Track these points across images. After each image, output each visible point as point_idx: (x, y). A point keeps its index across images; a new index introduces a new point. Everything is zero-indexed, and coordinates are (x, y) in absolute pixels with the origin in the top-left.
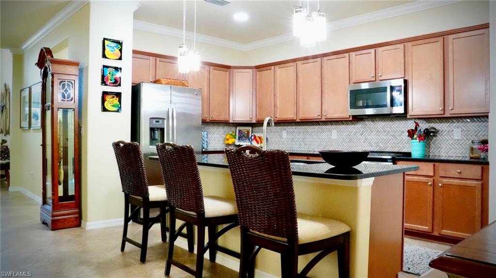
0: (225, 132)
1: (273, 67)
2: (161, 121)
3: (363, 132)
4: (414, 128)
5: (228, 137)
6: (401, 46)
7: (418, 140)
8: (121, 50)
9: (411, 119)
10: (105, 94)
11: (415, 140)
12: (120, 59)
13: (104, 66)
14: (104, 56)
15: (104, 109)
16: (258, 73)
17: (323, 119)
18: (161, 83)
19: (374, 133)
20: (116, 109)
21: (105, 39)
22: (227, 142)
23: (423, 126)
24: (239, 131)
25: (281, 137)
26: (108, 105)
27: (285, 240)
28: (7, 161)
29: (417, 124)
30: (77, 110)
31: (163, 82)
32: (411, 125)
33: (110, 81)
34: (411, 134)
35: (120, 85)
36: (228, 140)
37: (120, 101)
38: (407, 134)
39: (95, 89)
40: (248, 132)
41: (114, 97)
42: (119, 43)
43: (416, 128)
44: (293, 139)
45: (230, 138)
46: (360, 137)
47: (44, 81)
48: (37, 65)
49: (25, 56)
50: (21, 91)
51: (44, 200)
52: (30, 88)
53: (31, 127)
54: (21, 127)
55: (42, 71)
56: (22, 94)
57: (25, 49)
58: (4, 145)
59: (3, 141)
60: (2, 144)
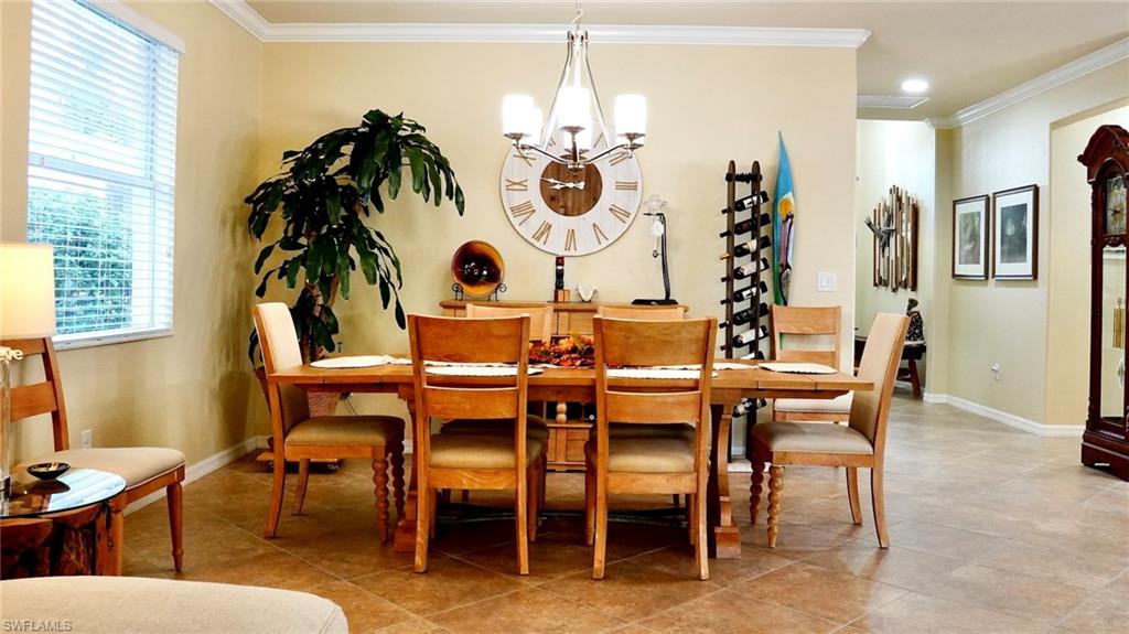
28: (919, 342)
47: (1100, 190)
48: (1080, 158)
49: (965, 132)
50: (955, 203)
51: (1095, 421)
52: (988, 198)
53: (994, 276)
54: (954, 276)
55: (1096, 170)
56: (962, 209)
57: (965, 117)
58: (914, 309)
59: (913, 303)
60: (909, 308)
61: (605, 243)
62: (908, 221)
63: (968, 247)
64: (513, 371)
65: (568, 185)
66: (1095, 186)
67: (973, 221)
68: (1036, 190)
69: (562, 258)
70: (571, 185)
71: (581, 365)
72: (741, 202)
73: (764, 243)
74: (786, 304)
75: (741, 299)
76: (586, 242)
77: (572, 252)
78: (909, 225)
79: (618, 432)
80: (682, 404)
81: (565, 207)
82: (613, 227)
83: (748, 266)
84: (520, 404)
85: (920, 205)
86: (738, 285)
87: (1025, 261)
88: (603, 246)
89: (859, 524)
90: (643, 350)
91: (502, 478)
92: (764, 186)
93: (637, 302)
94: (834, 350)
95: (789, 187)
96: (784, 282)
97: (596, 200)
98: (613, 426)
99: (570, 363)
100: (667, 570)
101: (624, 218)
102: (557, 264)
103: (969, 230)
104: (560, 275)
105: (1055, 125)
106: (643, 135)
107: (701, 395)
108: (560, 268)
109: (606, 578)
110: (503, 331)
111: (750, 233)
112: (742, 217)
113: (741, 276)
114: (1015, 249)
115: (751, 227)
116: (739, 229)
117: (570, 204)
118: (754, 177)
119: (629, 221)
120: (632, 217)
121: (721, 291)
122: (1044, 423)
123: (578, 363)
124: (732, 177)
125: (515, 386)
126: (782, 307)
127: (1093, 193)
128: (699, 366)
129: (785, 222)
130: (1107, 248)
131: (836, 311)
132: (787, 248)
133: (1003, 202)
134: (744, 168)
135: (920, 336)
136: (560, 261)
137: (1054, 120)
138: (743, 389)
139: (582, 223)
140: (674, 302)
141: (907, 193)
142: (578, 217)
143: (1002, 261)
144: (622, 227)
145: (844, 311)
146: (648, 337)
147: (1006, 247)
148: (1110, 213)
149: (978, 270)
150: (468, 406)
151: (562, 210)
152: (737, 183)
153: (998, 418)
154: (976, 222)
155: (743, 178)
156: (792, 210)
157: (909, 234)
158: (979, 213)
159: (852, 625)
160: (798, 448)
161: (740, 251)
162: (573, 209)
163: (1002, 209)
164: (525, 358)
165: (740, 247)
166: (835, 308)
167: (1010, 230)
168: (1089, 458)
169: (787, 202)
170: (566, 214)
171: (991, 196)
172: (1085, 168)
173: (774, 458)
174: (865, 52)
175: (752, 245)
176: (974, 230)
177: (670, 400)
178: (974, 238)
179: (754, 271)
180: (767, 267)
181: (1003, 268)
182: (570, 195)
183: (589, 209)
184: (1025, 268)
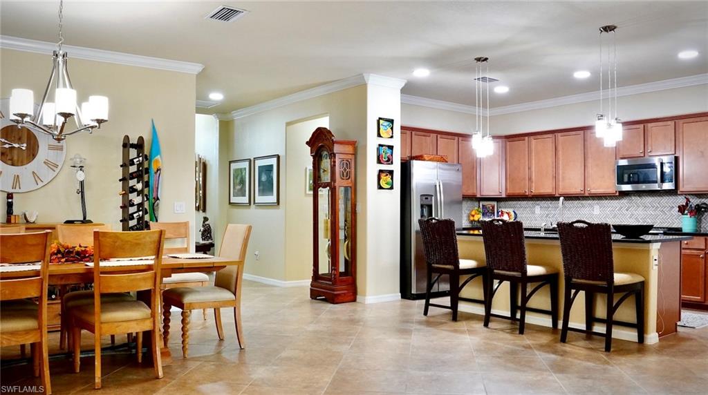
0: (468, 207)
1: (526, 138)
2: (429, 198)
3: (629, 208)
4: (684, 204)
5: (473, 213)
6: (671, 123)
7: (689, 216)
8: (392, 129)
9: (682, 195)
10: (381, 171)
11: (686, 216)
12: (392, 137)
13: (380, 145)
14: (379, 135)
15: (380, 187)
16: (508, 143)
17: (587, 195)
18: (424, 160)
19: (641, 209)
20: (389, 187)
21: (380, 119)
22: (472, 218)
23: (695, 201)
24: (483, 206)
25: (534, 213)
26: (383, 184)
27: (605, 283)
28: (210, 241)
29: (688, 200)
30: (353, 188)
31: (426, 158)
32: (681, 201)
33: (384, 159)
34: (682, 209)
35: (392, 163)
36: (473, 216)
37: (392, 179)
38: (678, 209)
39: (372, 168)
40: (493, 207)
41: (387, 175)
42: (392, 121)
43: (687, 204)
44: (548, 215)
45: (476, 214)
46: (625, 212)
47: (317, 159)
48: (307, 143)
49: (237, 123)
50: (230, 162)
51: (316, 276)
52: (250, 160)
53: (254, 203)
54: (230, 203)
55: (315, 150)
56: (234, 166)
57: (237, 116)
58: (206, 223)
59: (206, 219)
60: (204, 222)
61: (41, 184)
62: (200, 172)
63: (238, 187)
64: (38, 267)
65: (14, 145)
66: (314, 157)
67: (242, 173)
68: (278, 157)
69: (12, 194)
70: (16, 145)
71: (66, 261)
72: (132, 160)
73: (147, 185)
74: (157, 221)
75: (133, 218)
76: (27, 183)
77: (17, 190)
78: (201, 174)
79: (105, 299)
80: (145, 279)
81: (11, 160)
82: (46, 174)
83: (137, 199)
84: (44, 286)
85: (207, 163)
86: (132, 210)
87: (272, 195)
88: (39, 186)
89: (222, 340)
90: (123, 249)
91: (31, 336)
92: (146, 151)
93: (68, 222)
94: (186, 246)
95: (158, 153)
96: (155, 208)
97: (34, 156)
98: (103, 295)
99: (58, 261)
100: (135, 377)
101: (55, 169)
102: (8, 198)
103: (239, 178)
104: (10, 205)
105: (288, 124)
106: (106, 121)
107: (155, 274)
108: (10, 200)
109: (102, 387)
110: (34, 241)
111: (136, 179)
112: (133, 169)
113: (133, 205)
114: (266, 188)
115: (139, 176)
116: (132, 176)
117: (15, 158)
118: (139, 146)
119: (57, 170)
120: (59, 167)
121: (119, 214)
122: (285, 280)
123: (63, 260)
124: (126, 145)
125: (39, 276)
126: (155, 223)
127: (314, 161)
128: (154, 257)
129: (156, 173)
130: (320, 189)
131: (186, 224)
132: (158, 188)
133: (259, 163)
134: (134, 140)
135: (210, 238)
136: (10, 196)
137: (288, 121)
138: (172, 269)
139: (25, 171)
140: (90, 222)
141: (199, 155)
142: (21, 167)
143: (259, 195)
144: (53, 174)
145: (190, 224)
146: (127, 241)
147: (261, 188)
148: (322, 171)
149: (245, 200)
150: (7, 292)
151: (10, 162)
152: (131, 149)
153: (259, 280)
154: (244, 174)
155: (133, 146)
156: (160, 165)
157: (201, 179)
158: (245, 169)
159: (251, 385)
160: (197, 300)
161: (132, 190)
162: (18, 161)
163: (259, 167)
164: (48, 258)
165: (132, 187)
166: (185, 223)
167: (264, 178)
168: (314, 295)
169: (157, 161)
170: (13, 165)
171: (252, 159)
172: (310, 148)
173: (185, 306)
174: (201, 76)
175: (139, 186)
176: (242, 178)
177: (139, 277)
178: (242, 182)
179: (140, 202)
180: (148, 199)
181: (259, 199)
182: (15, 152)
183: (30, 162)
184: (273, 199)
